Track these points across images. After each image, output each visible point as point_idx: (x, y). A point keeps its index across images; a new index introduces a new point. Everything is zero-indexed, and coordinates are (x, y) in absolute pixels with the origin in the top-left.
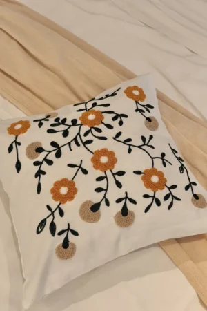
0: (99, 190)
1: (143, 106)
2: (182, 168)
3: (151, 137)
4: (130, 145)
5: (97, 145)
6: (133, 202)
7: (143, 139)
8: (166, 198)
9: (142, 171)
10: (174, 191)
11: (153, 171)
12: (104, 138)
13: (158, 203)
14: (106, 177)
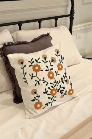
0: (52, 66)
1: (37, 99)
2: (26, 73)
3: (35, 85)
4: (44, 80)
5: (53, 81)
6: (43, 61)
7: (39, 84)
8: (33, 62)
9: (40, 71)
10: (30, 64)
11: (36, 71)
13: (36, 60)
14: (51, 69)
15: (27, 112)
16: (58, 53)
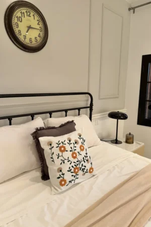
0: (76, 147)
1: (62, 177)
2: (53, 153)
3: (61, 164)
4: (68, 160)
5: (76, 160)
6: (68, 143)
7: (64, 163)
8: (60, 144)
9: (65, 151)
10: (57, 145)
11: (62, 151)
12: (74, 162)
13: (62, 142)
14: (74, 150)
15: (53, 188)
16: (80, 136)
